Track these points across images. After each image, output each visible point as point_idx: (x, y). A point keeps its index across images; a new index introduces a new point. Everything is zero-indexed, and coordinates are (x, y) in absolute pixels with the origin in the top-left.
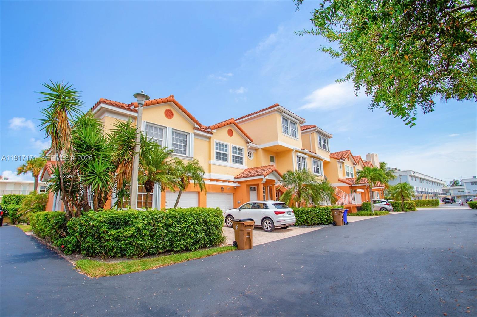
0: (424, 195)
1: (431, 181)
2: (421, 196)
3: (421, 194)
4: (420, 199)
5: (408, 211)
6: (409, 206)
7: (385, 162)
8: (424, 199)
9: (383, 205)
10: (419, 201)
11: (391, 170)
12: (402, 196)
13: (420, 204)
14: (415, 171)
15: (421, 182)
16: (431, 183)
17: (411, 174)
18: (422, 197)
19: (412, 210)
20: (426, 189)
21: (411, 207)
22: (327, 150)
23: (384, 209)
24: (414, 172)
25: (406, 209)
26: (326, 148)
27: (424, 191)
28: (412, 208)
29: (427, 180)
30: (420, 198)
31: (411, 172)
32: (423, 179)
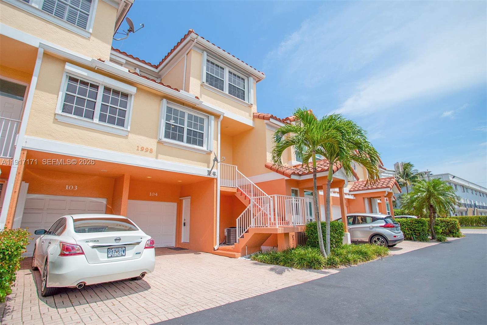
0: (470, 210)
1: (477, 191)
2: (464, 211)
3: (466, 208)
4: (464, 216)
5: (444, 239)
6: (447, 229)
7: (411, 163)
8: (470, 215)
9: (377, 227)
10: (463, 218)
11: (419, 174)
12: (431, 206)
13: (467, 222)
14: (455, 175)
15: (464, 192)
16: (478, 194)
17: (449, 179)
18: (466, 212)
19: (454, 237)
20: (472, 201)
21: (452, 230)
22: (246, 101)
23: (378, 239)
24: (453, 177)
25: (440, 236)
26: (244, 97)
27: (468, 203)
28: (453, 233)
29: (472, 189)
30: (464, 214)
31: (449, 175)
32: (467, 188)
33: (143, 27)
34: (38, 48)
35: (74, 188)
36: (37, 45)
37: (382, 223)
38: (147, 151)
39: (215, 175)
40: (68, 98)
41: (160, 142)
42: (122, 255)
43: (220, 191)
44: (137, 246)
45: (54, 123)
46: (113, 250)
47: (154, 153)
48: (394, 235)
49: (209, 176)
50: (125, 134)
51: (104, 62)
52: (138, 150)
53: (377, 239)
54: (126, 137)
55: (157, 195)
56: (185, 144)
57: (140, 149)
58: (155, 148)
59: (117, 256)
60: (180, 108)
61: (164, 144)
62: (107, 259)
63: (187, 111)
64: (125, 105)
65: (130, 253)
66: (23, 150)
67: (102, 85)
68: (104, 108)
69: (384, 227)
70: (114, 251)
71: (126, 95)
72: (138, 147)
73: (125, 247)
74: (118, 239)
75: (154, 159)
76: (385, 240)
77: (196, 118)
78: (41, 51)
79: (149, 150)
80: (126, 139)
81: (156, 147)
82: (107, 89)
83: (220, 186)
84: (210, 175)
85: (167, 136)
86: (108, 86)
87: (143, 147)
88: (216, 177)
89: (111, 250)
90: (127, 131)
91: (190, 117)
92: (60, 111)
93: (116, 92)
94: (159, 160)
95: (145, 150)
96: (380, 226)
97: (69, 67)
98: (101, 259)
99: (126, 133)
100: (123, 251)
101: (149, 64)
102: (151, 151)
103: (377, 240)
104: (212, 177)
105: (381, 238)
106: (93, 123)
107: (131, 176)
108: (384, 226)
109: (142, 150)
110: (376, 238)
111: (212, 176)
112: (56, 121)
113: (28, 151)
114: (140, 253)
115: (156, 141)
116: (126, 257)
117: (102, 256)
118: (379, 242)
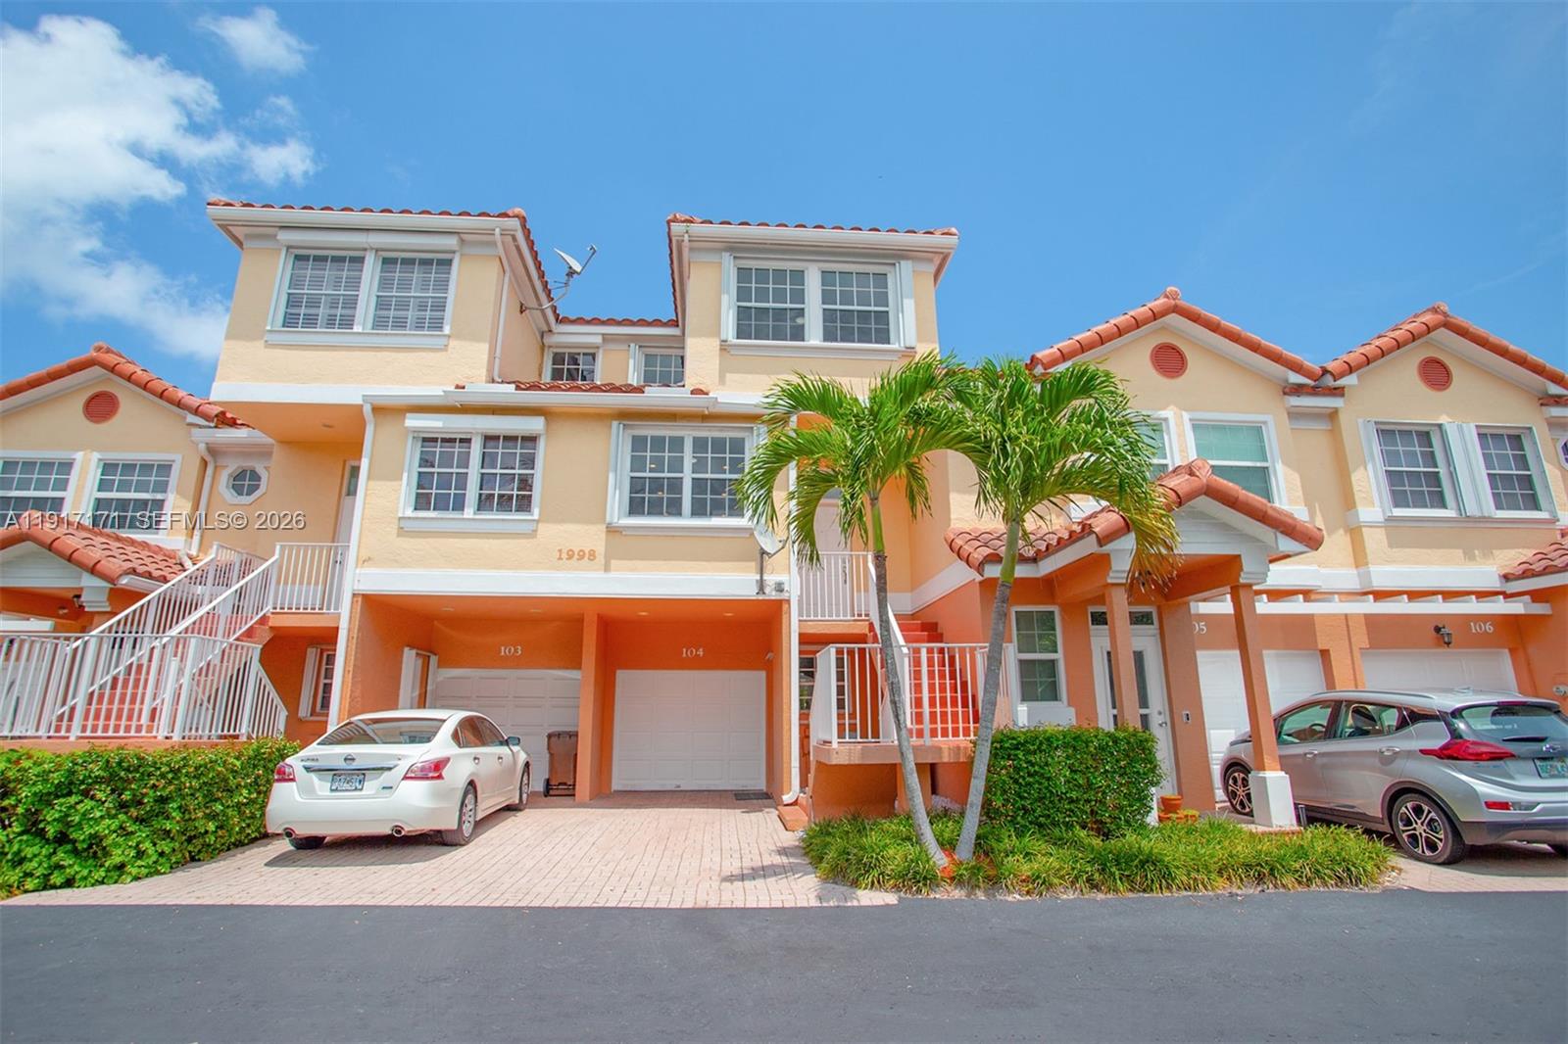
33: (593, 254)
34: (362, 406)
35: (516, 651)
36: (359, 401)
37: (1436, 736)
38: (581, 558)
39: (782, 591)
40: (423, 481)
41: (612, 530)
42: (356, 789)
43: (800, 635)
44: (386, 773)
45: (399, 535)
46: (343, 777)
47: (600, 559)
48: (1488, 795)
49: (761, 597)
50: (526, 528)
51: (464, 388)
52: (560, 558)
53: (1414, 809)
54: (533, 534)
55: (701, 653)
56: (687, 521)
57: (564, 556)
58: (600, 549)
59: (347, 790)
60: (666, 431)
61: (624, 533)
62: (328, 793)
63: (688, 433)
64: (529, 462)
65: (371, 786)
66: (354, 595)
67: (478, 433)
68: (485, 480)
69: (1440, 757)
70: (343, 780)
71: (531, 440)
72: (560, 551)
73: (364, 774)
74: (349, 759)
75: (601, 574)
76: (1443, 817)
77: (719, 445)
78: (367, 409)
79: (587, 556)
80: (532, 538)
81: (604, 543)
82: (489, 439)
83: (800, 621)
84: (764, 593)
85: (635, 508)
86: (491, 432)
87: (571, 550)
88: (785, 596)
89: (338, 778)
90: (534, 520)
91: (700, 444)
92: (410, 512)
93: (510, 439)
94: (612, 575)
95: (576, 556)
96: (1424, 752)
97: (413, 422)
98: (320, 793)
99: (533, 526)
100: (360, 781)
101: (657, 323)
102: (590, 555)
103: (1413, 816)
104: (773, 598)
105: (1426, 808)
106: (463, 519)
107: (598, 615)
108: (1445, 748)
109: (570, 557)
110: (1409, 805)
111: (771, 594)
112: (402, 532)
113: (365, 596)
114: (391, 788)
115: (603, 527)
116: (363, 793)
117: (321, 785)
118: (1422, 824)
